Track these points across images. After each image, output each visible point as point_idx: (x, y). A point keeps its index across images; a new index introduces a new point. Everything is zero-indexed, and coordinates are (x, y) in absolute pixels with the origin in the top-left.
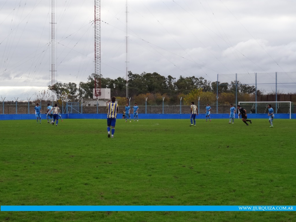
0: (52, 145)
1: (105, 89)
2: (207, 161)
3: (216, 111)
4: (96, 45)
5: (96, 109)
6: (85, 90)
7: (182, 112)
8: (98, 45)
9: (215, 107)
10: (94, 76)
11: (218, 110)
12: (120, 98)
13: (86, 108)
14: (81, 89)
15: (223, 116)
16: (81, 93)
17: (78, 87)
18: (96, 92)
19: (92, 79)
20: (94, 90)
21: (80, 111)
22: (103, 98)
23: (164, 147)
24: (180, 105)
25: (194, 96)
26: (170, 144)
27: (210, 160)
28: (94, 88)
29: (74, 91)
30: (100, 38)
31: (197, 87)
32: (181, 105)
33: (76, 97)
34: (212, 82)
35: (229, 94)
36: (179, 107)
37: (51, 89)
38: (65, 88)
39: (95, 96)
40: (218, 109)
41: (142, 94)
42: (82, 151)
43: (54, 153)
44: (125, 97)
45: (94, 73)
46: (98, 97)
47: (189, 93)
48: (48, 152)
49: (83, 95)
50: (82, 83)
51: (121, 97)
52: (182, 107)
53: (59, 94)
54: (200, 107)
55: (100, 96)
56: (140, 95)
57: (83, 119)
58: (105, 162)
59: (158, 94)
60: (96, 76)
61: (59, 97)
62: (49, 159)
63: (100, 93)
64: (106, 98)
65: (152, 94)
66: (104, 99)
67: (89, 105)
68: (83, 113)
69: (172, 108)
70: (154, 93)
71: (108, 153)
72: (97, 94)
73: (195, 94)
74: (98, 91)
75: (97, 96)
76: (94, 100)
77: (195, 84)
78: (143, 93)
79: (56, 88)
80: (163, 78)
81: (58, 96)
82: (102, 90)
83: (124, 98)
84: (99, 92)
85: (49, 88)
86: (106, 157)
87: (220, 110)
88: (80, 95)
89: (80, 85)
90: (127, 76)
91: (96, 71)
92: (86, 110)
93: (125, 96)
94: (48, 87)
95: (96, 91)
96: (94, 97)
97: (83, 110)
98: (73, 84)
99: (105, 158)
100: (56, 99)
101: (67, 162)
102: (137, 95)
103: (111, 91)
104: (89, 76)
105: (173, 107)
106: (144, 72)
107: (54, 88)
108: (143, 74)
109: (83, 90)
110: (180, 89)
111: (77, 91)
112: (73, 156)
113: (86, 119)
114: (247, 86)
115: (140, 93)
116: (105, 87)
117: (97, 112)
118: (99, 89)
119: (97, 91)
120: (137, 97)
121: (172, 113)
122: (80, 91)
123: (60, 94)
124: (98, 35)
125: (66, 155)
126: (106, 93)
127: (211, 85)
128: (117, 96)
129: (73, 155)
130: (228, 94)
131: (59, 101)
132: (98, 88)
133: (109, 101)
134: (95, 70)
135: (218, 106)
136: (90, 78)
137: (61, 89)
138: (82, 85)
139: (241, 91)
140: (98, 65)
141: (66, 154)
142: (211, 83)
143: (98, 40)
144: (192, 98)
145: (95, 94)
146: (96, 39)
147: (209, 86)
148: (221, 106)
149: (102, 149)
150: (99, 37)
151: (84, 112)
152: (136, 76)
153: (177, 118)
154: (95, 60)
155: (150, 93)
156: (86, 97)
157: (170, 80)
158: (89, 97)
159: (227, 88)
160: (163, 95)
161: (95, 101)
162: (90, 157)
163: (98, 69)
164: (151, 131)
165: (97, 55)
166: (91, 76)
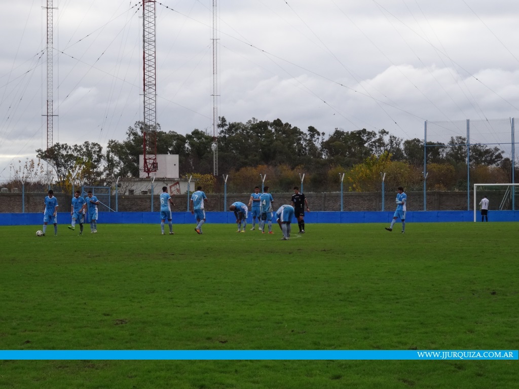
0: (66, 292)
1: (167, 155)
2: (465, 333)
3: (423, 205)
4: (147, 58)
5: (148, 201)
6: (120, 158)
7: (345, 207)
8: (151, 58)
9: (421, 195)
10: (141, 128)
11: (427, 202)
12: (199, 175)
13: (127, 198)
14: (110, 156)
15: (438, 217)
16: (111, 164)
17: (104, 152)
18: (145, 162)
19: (135, 134)
20: (141, 157)
21: (113, 206)
22: (162, 177)
23: (339, 294)
24: (340, 190)
25: (371, 170)
26: (351, 288)
27: (471, 331)
28: (142, 154)
29: (95, 161)
30: (155, 41)
31: (372, 150)
32: (342, 192)
33: (99, 174)
34: (405, 140)
35: (444, 167)
36: (338, 196)
37: (42, 157)
38: (75, 154)
39: (145, 171)
40: (427, 199)
41: (249, 168)
42: (141, 307)
43: (73, 312)
44: (210, 173)
45: (142, 120)
46: (151, 174)
47: (354, 165)
48: (57, 310)
49: (117, 170)
50: (112, 142)
51: (201, 173)
52: (345, 196)
53: (63, 169)
54: (386, 195)
55: (155, 171)
56: (243, 169)
57: (120, 225)
58: (209, 339)
59: (285, 167)
60: (144, 127)
61: (62, 176)
62: (65, 331)
63: (155, 166)
64: (169, 176)
65: (271, 167)
66: (164, 178)
67: (131, 192)
68: (120, 210)
69: (323, 199)
70: (276, 166)
71: (208, 313)
72: (149, 167)
73: (375, 167)
74: (152, 161)
75: (148, 171)
76: (142, 180)
77: (366, 145)
78: (251, 165)
79: (56, 154)
80: (296, 131)
81: (59, 171)
82: (160, 158)
83: (209, 176)
84: (153, 163)
85: (40, 154)
86: (206, 323)
87: (432, 203)
88: (110, 169)
89: (108, 147)
90: (216, 126)
91: (146, 115)
92: (126, 203)
93: (210, 171)
94: (37, 154)
95: (145, 160)
96: (143, 175)
97: (119, 205)
98: (94, 145)
99: (207, 325)
100: (55, 179)
101: (112, 338)
102: (238, 170)
103: (180, 162)
104: (130, 128)
105: (323, 196)
106: (254, 119)
107: (51, 154)
108: (250, 121)
109: (116, 158)
110: (333, 156)
111: (102, 160)
112: (122, 321)
113: (127, 225)
114: (483, 149)
115: (245, 165)
116: (165, 152)
117: (150, 208)
118: (152, 156)
119: (148, 161)
120: (237, 174)
121: (321, 210)
122: (110, 161)
123: (65, 168)
124: (151, 36)
125: (106, 318)
126: (169, 165)
127: (402, 147)
128: (192, 171)
129: (122, 317)
130: (441, 166)
131: (61, 184)
132: (150, 153)
133: (176, 184)
134: (144, 112)
135: (428, 194)
136: (132, 133)
137: (67, 155)
138: (115, 147)
139: (470, 160)
140: (151, 101)
141: (105, 315)
142: (403, 142)
143: (151, 47)
144: (366, 176)
145: (145, 167)
146: (146, 44)
147: (399, 150)
148: (433, 194)
149: (191, 302)
150: (153, 39)
151: (123, 209)
152: (234, 127)
153: (335, 222)
154: (144, 90)
155: (266, 166)
156: (123, 174)
157: (312, 136)
158: (130, 175)
159: (438, 154)
160: (295, 170)
161: (145, 184)
162: (167, 325)
163: (151, 112)
164: (290, 253)
165: (147, 80)
166: (133, 127)
